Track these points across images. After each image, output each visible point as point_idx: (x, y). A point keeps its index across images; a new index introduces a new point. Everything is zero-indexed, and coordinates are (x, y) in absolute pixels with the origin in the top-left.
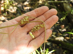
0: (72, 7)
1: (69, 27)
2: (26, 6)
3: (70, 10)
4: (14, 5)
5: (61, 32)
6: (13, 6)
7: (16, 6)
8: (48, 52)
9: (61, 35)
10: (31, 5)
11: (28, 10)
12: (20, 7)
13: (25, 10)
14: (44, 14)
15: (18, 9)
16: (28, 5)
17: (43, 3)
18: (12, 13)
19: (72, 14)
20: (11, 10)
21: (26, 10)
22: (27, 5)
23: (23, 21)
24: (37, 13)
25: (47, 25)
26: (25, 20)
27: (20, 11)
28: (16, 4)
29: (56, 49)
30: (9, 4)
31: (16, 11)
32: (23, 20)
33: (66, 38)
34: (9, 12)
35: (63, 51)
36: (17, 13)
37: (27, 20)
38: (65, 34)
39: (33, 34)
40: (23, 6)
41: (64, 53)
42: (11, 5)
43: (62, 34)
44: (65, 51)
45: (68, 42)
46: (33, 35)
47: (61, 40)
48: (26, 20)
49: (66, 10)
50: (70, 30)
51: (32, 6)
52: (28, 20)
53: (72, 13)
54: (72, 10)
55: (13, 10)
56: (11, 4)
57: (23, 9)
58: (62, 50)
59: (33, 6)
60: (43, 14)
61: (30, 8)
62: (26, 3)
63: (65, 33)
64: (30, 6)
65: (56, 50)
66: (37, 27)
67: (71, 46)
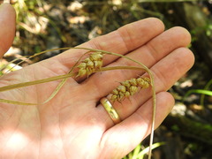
0: (209, 17)
1: (199, 76)
2: (74, 14)
3: (204, 23)
4: (41, 10)
5: (178, 89)
6: (37, 15)
7: (45, 14)
8: (141, 150)
9: (179, 98)
10: (89, 10)
11: (82, 26)
12: (58, 16)
13: (71, 26)
14: (148, 45)
15: (53, 23)
16: (82, 12)
17: (126, 5)
18: (34, 35)
19: (208, 37)
20: (32, 26)
21: (75, 27)
22: (77, 11)
23: (84, 65)
24: (128, 38)
25: (158, 80)
26: (91, 64)
27: (58, 30)
28: (47, 7)
29: (164, 140)
30: (26, 8)
31: (46, 30)
32: (86, 62)
33: (191, 106)
34: (26, 33)
35: (185, 147)
36: (49, 35)
37: (97, 63)
38: (190, 95)
39: (113, 107)
40: (67, 14)
41: (187, 151)
42: (30, 10)
43: (180, 94)
44: (190, 146)
45: (198, 118)
46: (114, 111)
47: (178, 115)
48: (93, 61)
49: (192, 25)
50: (202, 83)
51: (92, 14)
52: (100, 63)
53: (209, 33)
54: (208, 23)
55: (37, 25)
56: (32, 7)
57: (68, 23)
58: (182, 144)
59: (96, 14)
60: (145, 44)
61: (88, 19)
62: (75, 6)
63: (190, 92)
64: (86, 14)
65: (163, 143)
66: (129, 85)
67: (206, 130)
